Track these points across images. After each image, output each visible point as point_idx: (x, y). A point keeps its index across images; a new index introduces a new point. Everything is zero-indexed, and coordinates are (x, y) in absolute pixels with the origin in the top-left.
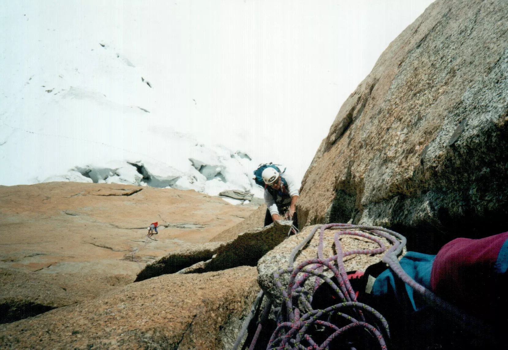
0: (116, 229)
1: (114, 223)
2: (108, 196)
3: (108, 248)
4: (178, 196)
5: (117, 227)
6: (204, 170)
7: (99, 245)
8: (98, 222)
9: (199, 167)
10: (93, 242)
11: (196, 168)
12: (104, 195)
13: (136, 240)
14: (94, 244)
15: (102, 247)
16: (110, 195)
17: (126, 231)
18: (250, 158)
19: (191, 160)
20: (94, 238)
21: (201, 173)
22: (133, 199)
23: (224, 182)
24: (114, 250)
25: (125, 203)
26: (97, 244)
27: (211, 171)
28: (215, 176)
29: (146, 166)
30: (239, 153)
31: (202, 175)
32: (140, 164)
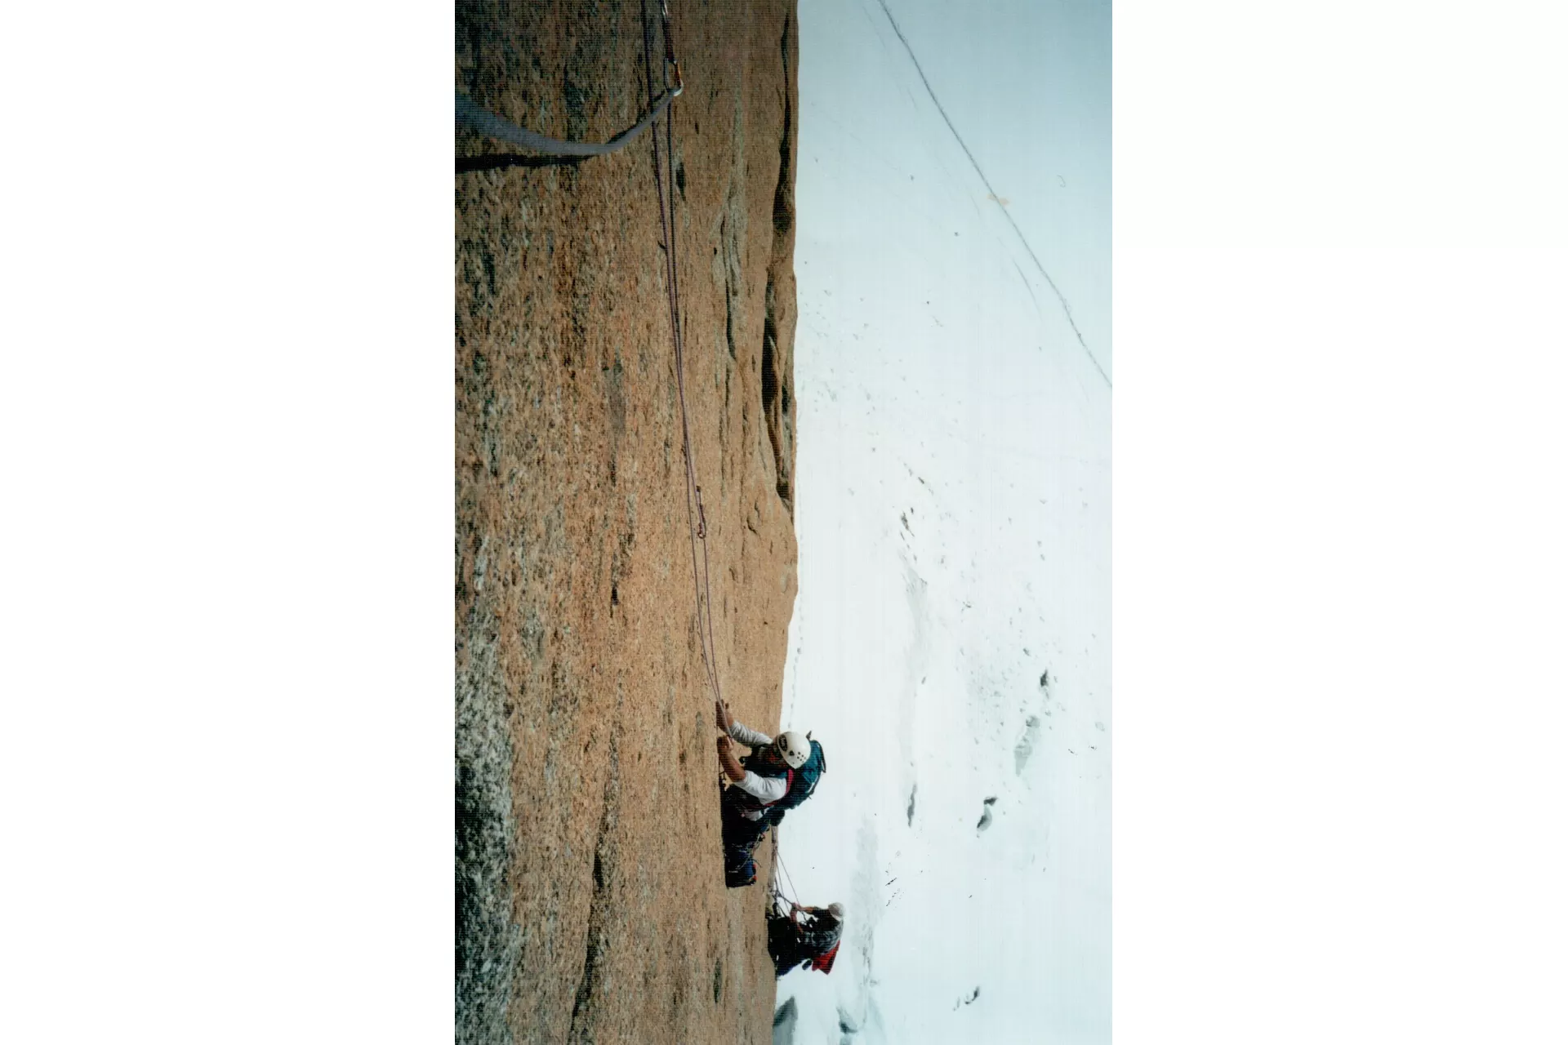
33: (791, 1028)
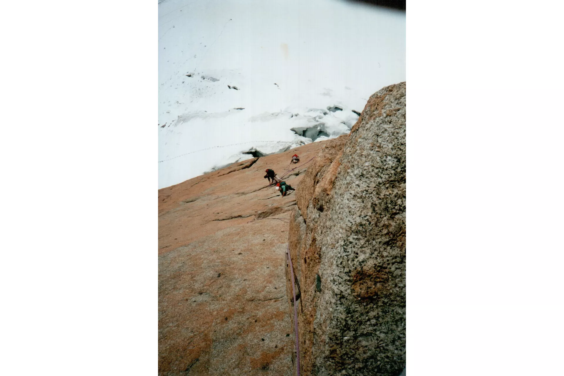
0: (243, 196)
1: (239, 191)
2: (228, 174)
3: (236, 217)
4: (295, 150)
5: (243, 193)
6: (307, 134)
7: (224, 218)
8: (221, 197)
9: (302, 133)
10: (216, 218)
11: (300, 135)
12: (224, 175)
13: (269, 197)
14: (218, 220)
15: (228, 219)
16: (230, 172)
17: (255, 193)
18: (341, 108)
19: (293, 130)
20: (218, 213)
21: (306, 137)
22: (254, 168)
23: (327, 137)
24: (244, 217)
25: (247, 173)
26: (220, 218)
27: (313, 132)
28: (318, 135)
29: (258, 149)
30: (330, 109)
31: (307, 138)
32: (253, 151)
33: (296, 128)
